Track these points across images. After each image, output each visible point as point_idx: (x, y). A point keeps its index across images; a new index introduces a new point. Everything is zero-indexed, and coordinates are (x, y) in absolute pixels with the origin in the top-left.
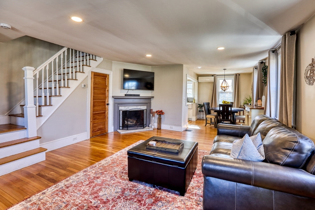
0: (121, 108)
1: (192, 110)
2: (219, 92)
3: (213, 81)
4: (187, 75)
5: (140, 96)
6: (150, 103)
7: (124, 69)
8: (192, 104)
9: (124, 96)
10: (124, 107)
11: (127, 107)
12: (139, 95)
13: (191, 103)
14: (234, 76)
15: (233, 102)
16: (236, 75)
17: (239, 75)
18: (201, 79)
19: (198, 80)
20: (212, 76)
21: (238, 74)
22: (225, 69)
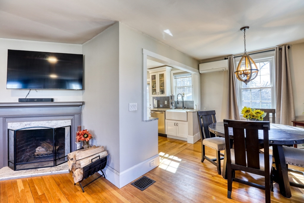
0: (13, 126)
1: (187, 123)
2: (240, 89)
3: (227, 68)
4: (144, 50)
5: (55, 101)
6: (80, 114)
7: (8, 50)
8: (187, 112)
9: (18, 101)
10: (19, 123)
11: (25, 123)
12: (52, 100)
13: (185, 111)
14: (274, 52)
15: (275, 108)
16: (280, 49)
17: (289, 47)
18: (205, 68)
19: (199, 69)
20: (225, 59)
21: (285, 45)
22: (244, 28)
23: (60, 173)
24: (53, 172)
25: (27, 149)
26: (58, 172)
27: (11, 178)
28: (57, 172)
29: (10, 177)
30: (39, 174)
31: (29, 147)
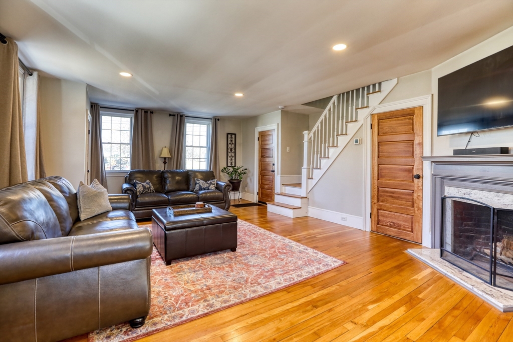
0: (450, 192)
10: (456, 190)
11: (464, 190)
12: (502, 151)
23: (486, 300)
24: (475, 290)
25: (480, 238)
26: (482, 296)
27: (426, 262)
28: (480, 293)
29: (426, 260)
30: (455, 277)
31: (483, 236)
